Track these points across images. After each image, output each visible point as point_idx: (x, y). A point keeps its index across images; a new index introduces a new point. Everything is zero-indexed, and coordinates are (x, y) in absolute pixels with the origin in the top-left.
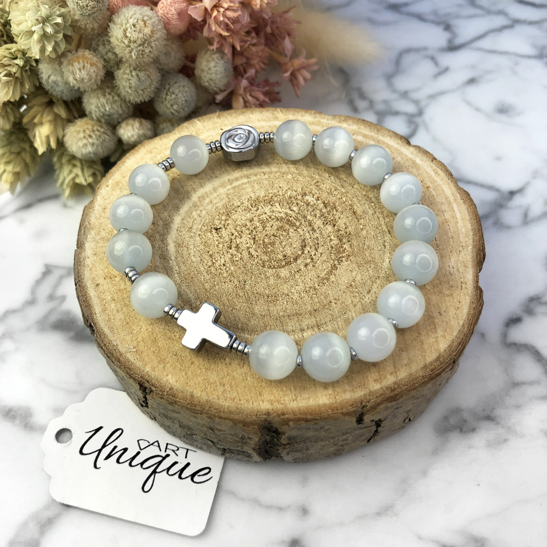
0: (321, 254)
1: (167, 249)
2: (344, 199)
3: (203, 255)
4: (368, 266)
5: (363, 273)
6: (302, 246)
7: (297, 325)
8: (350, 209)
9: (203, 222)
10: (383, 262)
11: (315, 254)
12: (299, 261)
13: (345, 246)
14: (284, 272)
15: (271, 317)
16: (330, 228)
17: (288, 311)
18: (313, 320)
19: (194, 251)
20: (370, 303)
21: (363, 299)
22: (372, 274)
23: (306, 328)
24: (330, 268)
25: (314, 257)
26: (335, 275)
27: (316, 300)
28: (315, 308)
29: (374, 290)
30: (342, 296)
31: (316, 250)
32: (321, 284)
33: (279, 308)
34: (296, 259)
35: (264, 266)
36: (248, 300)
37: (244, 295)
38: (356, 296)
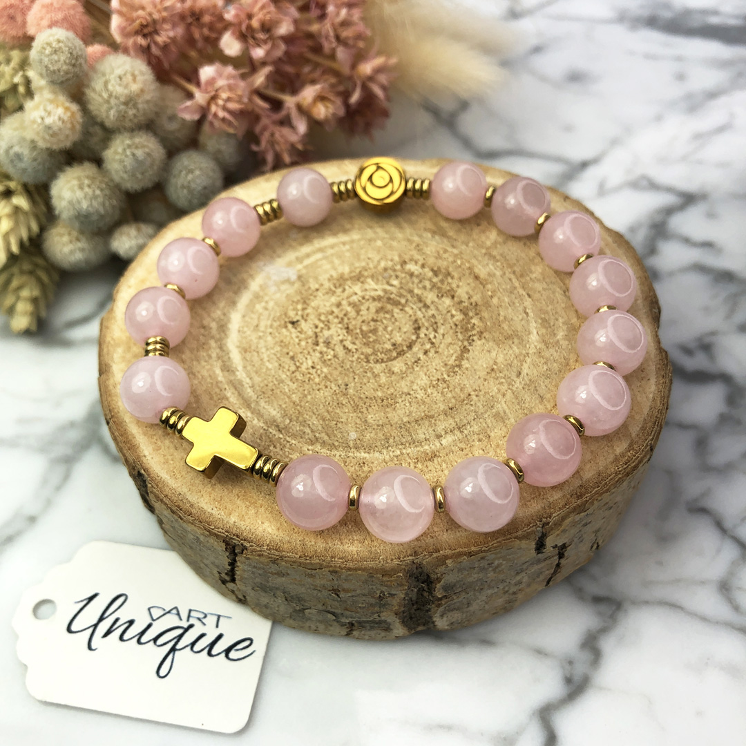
0: (443, 335)
1: (229, 358)
2: (459, 262)
3: (282, 359)
4: (511, 342)
5: (505, 352)
6: (415, 329)
7: (431, 430)
8: (470, 274)
9: (272, 316)
10: (530, 334)
11: (435, 337)
12: (415, 349)
13: (473, 321)
14: (398, 366)
15: (391, 425)
16: (447, 301)
17: (414, 415)
18: (451, 421)
19: (268, 356)
20: (523, 388)
21: (513, 386)
22: (517, 351)
23: (443, 433)
24: (459, 352)
25: (434, 340)
26: (468, 359)
27: (449, 395)
28: (450, 405)
29: (525, 371)
30: (484, 385)
31: (436, 331)
32: (452, 374)
33: (401, 412)
34: (410, 347)
35: (368, 361)
36: (356, 408)
37: (349, 402)
38: (502, 383)
